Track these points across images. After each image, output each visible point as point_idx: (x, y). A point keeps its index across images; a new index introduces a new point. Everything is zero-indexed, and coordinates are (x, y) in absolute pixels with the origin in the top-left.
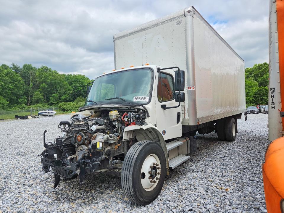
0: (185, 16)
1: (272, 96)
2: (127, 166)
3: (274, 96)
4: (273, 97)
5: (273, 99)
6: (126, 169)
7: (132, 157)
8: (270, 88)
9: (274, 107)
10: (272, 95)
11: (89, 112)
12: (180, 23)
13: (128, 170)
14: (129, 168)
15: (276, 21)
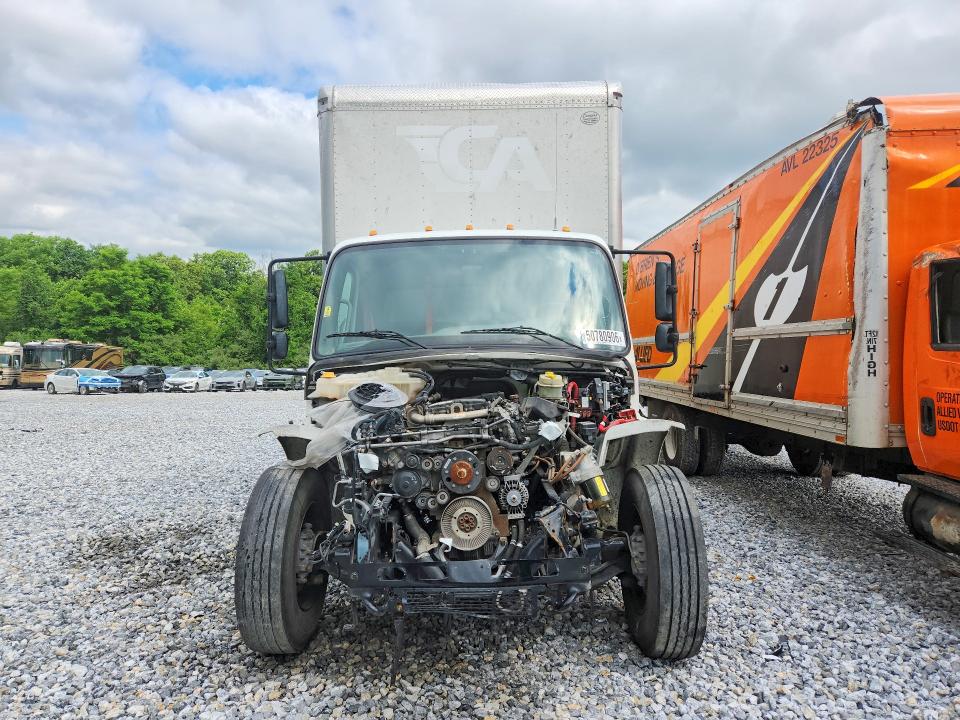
0: (609, 104)
1: (869, 349)
2: (682, 546)
3: (874, 348)
4: (872, 351)
5: (872, 355)
6: (683, 555)
7: (686, 515)
8: (865, 329)
9: (875, 373)
10: (871, 346)
11: (407, 374)
12: (594, 121)
13: (692, 556)
14: (693, 549)
15: (885, 188)
